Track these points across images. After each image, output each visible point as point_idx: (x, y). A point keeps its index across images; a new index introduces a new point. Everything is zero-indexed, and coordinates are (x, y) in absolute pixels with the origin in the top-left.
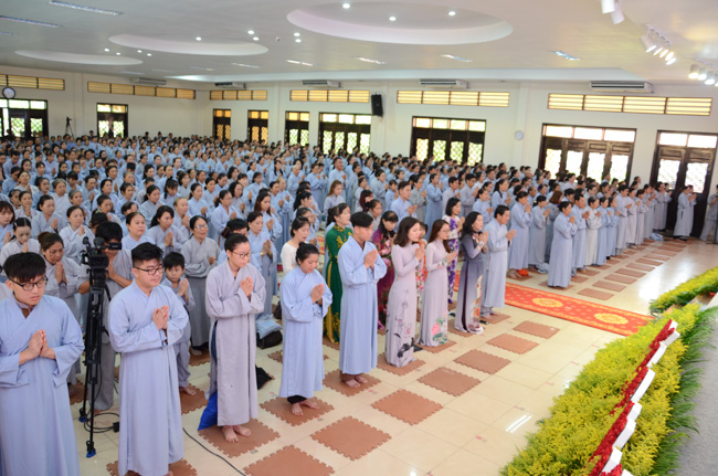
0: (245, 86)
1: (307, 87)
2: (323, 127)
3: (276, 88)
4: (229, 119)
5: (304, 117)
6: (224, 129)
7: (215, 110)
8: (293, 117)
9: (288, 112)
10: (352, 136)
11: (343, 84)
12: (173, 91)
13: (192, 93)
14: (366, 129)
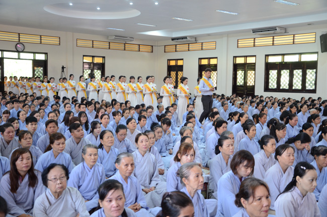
0: (195, 39)
1: (254, 35)
2: (269, 67)
3: (225, 39)
4: (182, 66)
5: (250, 60)
6: (177, 75)
7: (169, 60)
8: (240, 61)
9: (235, 57)
10: (298, 73)
11: (288, 30)
12: (137, 46)
13: (150, 48)
14: (313, 65)
